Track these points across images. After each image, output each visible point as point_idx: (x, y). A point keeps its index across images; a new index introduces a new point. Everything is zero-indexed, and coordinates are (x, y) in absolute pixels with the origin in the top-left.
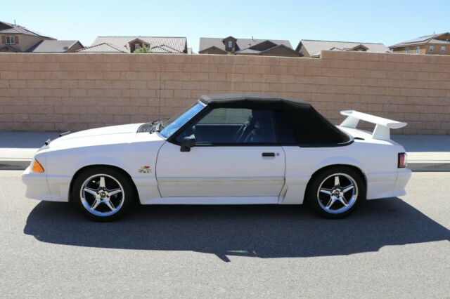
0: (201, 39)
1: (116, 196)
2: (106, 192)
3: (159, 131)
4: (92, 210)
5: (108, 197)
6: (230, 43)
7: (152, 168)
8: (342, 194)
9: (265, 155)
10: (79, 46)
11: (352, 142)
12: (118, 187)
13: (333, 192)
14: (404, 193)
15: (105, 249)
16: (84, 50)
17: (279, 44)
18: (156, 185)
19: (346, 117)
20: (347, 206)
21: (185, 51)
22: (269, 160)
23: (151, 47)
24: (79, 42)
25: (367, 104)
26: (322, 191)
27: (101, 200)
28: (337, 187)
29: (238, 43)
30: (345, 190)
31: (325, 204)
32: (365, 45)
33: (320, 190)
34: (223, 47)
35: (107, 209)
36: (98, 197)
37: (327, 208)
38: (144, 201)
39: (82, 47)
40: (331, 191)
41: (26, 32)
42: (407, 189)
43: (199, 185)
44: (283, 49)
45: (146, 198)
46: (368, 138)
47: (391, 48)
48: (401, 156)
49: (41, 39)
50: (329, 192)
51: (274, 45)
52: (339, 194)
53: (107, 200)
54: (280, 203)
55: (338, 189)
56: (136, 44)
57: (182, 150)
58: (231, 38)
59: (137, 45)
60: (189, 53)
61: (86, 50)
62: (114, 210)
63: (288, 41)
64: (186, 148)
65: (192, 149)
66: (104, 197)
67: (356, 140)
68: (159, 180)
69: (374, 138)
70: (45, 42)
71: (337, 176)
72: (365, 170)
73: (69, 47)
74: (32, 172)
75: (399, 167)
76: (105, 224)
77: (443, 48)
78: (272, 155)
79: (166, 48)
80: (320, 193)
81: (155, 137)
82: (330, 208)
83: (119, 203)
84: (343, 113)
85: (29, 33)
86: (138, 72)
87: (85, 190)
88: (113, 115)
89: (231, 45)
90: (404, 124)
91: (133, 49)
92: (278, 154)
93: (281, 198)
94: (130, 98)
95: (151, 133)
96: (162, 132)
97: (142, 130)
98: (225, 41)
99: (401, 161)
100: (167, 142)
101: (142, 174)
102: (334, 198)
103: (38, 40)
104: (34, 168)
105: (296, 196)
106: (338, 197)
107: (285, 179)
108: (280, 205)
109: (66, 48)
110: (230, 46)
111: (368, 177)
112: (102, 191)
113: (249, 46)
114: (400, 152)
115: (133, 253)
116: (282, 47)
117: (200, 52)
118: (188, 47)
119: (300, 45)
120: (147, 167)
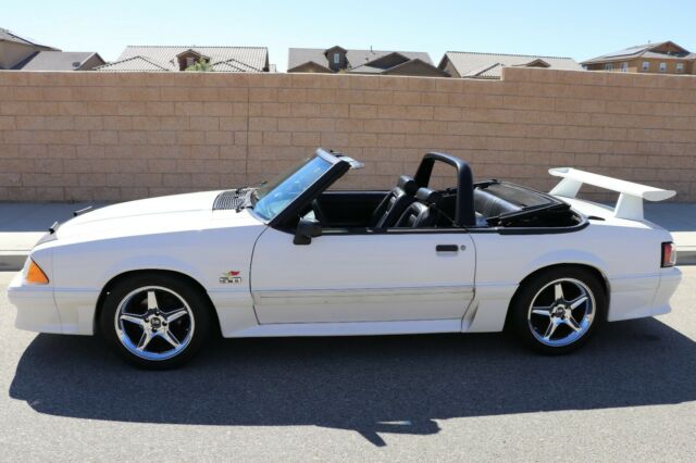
0: (291, 50)
1: (179, 322)
2: (160, 317)
3: (252, 208)
4: (139, 350)
5: (165, 325)
6: (337, 57)
7: (244, 274)
8: (568, 313)
9: (440, 248)
10: (97, 60)
11: (587, 224)
12: (180, 305)
13: (554, 311)
14: (667, 310)
15: (172, 426)
16: (106, 68)
17: (412, 58)
18: (251, 303)
19: (560, 179)
20: (579, 331)
21: (266, 69)
22: (447, 257)
23: (212, 62)
24: (97, 56)
25: (575, 154)
26: (535, 311)
27: (154, 331)
28: (560, 301)
29: (348, 57)
30: (574, 306)
31: (542, 332)
32: (544, 60)
33: (533, 310)
34: (325, 63)
35: (165, 346)
36: (147, 327)
37: (546, 339)
38: (230, 330)
39: (103, 63)
40: (551, 310)
41: (10, 38)
42: (673, 301)
43: (326, 302)
44: (419, 66)
45: (233, 325)
46: (610, 217)
47: (584, 65)
48: (666, 246)
49: (35, 50)
50: (546, 313)
51: (405, 60)
52: (563, 312)
53: (163, 331)
54: (464, 330)
55: (560, 306)
56: (187, 58)
57: (297, 242)
58: (337, 50)
59: (190, 59)
60: (272, 71)
61: (110, 68)
62: (179, 347)
63: (425, 54)
64: (303, 237)
65: (313, 239)
66: (158, 326)
67: (592, 222)
68: (256, 294)
69: (618, 216)
70: (42, 54)
71: (557, 283)
72: (607, 273)
73: (82, 63)
74: (26, 282)
75: (662, 266)
76: (166, 374)
77: (663, 65)
78: (453, 248)
79: (236, 64)
80: (533, 315)
81: (246, 219)
82: (551, 338)
83: (186, 333)
84: (554, 172)
85: (15, 40)
86: (203, 102)
87: (123, 317)
88: (163, 174)
89: (338, 58)
90: (671, 194)
91: (183, 65)
92: (463, 247)
93: (466, 322)
94: (191, 146)
95: (238, 211)
96: (257, 209)
97: (221, 204)
98: (328, 54)
99: (666, 255)
100: (270, 229)
101: (227, 285)
102: (555, 321)
103: (32, 51)
104: (30, 276)
105: (492, 318)
106: (563, 318)
107: (474, 291)
108: (465, 334)
109: (76, 64)
110: (337, 61)
111: (613, 284)
112: (154, 316)
113: (366, 62)
114: (666, 241)
115: (224, 433)
116: (417, 62)
117: (289, 71)
118: (270, 62)
119: (445, 60)
120: (234, 273)
